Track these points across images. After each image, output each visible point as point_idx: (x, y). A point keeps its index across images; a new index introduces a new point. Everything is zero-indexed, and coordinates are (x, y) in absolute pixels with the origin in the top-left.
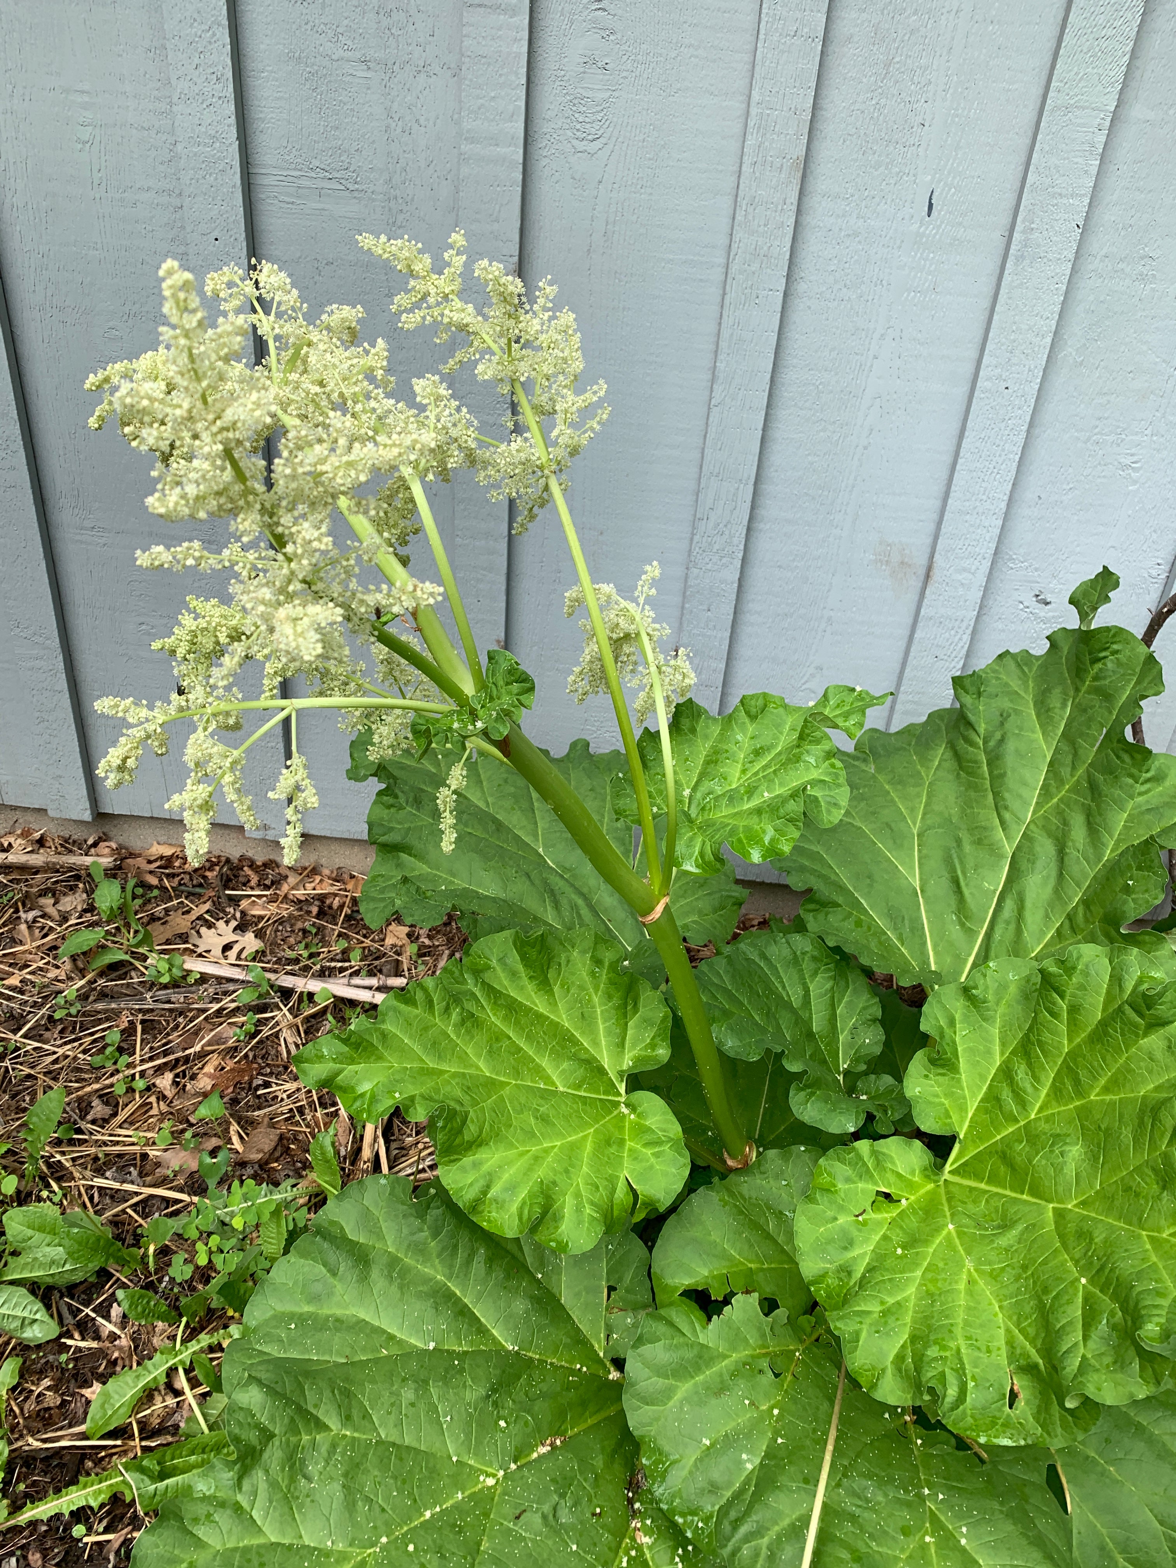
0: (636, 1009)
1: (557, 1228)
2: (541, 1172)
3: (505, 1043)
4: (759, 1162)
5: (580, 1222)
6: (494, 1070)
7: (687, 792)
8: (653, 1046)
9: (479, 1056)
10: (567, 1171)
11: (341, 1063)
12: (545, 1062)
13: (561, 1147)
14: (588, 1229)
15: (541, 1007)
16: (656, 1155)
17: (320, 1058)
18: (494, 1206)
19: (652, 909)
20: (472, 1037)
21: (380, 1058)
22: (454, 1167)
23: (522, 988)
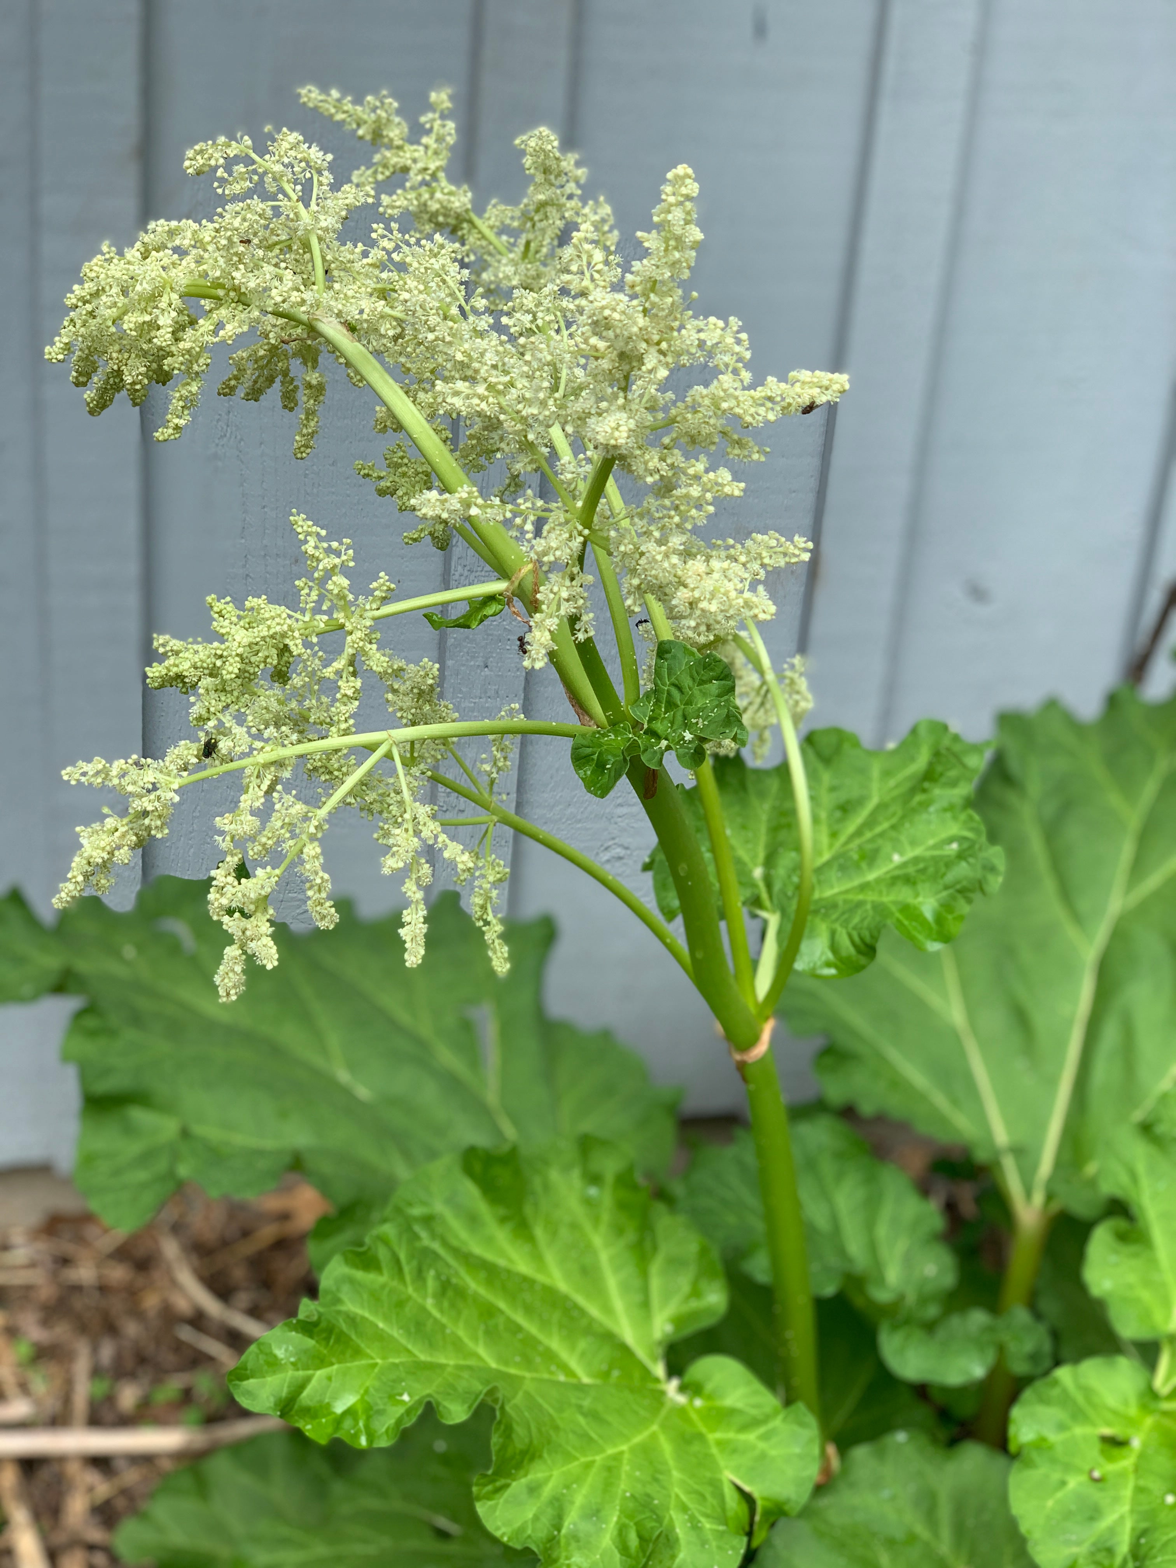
0: (655, 1248)
1: (673, 1557)
2: (624, 1487)
3: (501, 1320)
4: (845, 1470)
5: (703, 1543)
6: (500, 1359)
7: (758, 873)
8: (696, 1293)
9: (475, 1339)
10: (656, 1480)
11: (307, 1368)
12: (555, 1343)
13: (632, 1450)
14: (719, 1548)
15: (523, 1266)
16: (765, 1437)
17: (274, 1364)
18: (573, 1545)
19: (755, 1040)
20: (459, 1313)
21: (357, 1353)
22: (502, 1500)
23: (489, 1241)
